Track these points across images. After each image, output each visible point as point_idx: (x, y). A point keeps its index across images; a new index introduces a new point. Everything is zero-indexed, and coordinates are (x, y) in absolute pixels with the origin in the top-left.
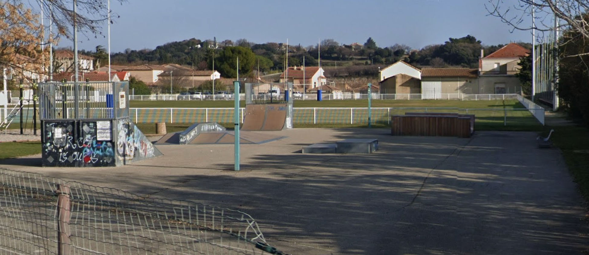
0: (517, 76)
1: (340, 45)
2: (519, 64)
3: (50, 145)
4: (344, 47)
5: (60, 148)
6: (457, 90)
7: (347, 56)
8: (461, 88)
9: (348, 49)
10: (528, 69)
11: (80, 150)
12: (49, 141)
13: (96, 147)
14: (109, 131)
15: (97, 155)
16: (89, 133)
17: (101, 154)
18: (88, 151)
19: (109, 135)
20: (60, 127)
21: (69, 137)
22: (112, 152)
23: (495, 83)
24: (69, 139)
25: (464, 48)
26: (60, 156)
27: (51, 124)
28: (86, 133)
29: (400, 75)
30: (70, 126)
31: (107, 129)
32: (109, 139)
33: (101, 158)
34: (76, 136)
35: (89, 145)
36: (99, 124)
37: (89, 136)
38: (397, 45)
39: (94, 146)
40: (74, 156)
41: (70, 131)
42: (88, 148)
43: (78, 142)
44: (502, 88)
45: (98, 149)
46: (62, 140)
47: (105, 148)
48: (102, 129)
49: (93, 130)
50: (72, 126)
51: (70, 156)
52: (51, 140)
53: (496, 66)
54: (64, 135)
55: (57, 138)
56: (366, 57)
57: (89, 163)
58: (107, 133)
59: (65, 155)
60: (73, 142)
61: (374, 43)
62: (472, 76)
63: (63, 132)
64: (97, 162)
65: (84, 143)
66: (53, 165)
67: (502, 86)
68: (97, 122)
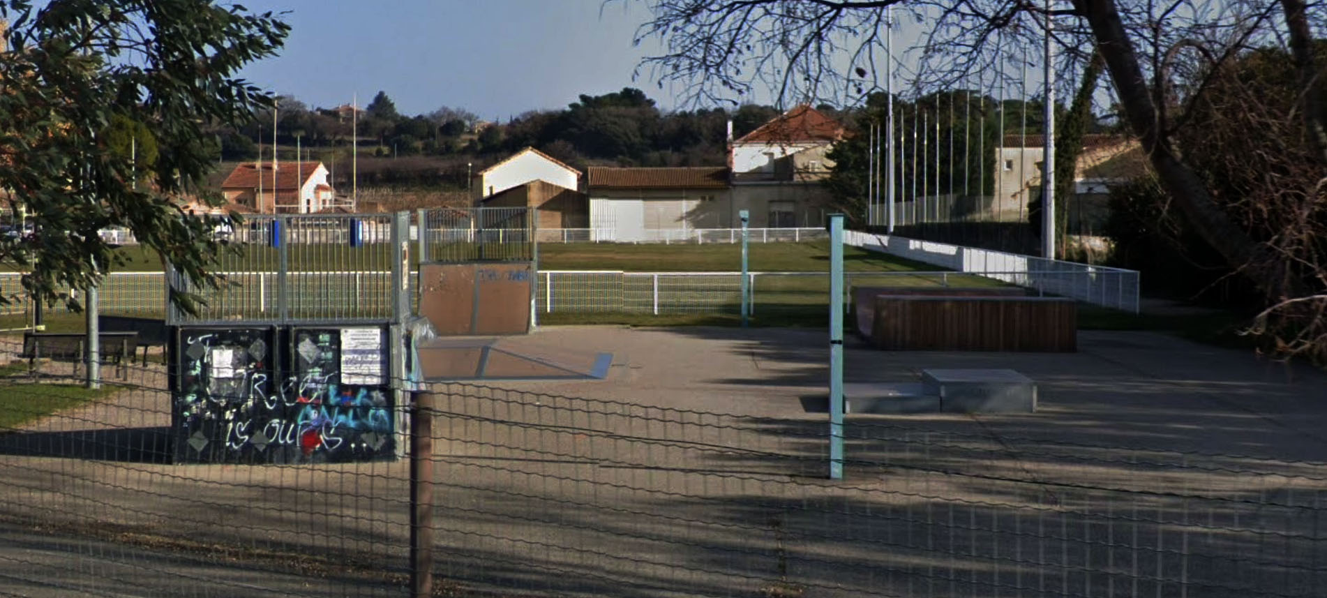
0: (823, 183)
1: (309, 109)
2: (829, 156)
3: (199, 400)
4: (319, 113)
5: (226, 408)
6: (681, 219)
7: (328, 137)
8: (689, 214)
9: (329, 119)
10: (852, 168)
11: (289, 415)
12: (195, 387)
13: (337, 405)
14: (377, 357)
15: (342, 429)
16: (317, 363)
17: (352, 424)
18: (313, 414)
19: (376, 369)
20: (229, 346)
21: (256, 376)
22: (386, 419)
23: (771, 202)
24: (256, 381)
25: (617, 120)
26: (226, 432)
27: (200, 339)
28: (308, 364)
29: (537, 184)
30: (260, 343)
31: (372, 352)
32: (375, 381)
33: (351, 435)
34: (278, 370)
35: (318, 398)
36: (349, 338)
37: (316, 373)
38: (445, 109)
39: (333, 400)
40: (272, 431)
41: (259, 359)
42: (313, 408)
43: (282, 391)
44: (787, 214)
45: (344, 411)
46: (232, 383)
47: (365, 408)
48: (355, 352)
49: (330, 355)
50: (264, 344)
51: (258, 433)
52: (202, 384)
53: (764, 161)
54: (242, 371)
55: (218, 379)
56: (374, 139)
57: (315, 453)
58: (371, 363)
59: (243, 429)
60: (269, 389)
61: (392, 105)
62: (715, 183)
63: (239, 359)
64: (341, 446)
65: (301, 391)
66: (204, 458)
67: (788, 208)
68: (343, 331)
